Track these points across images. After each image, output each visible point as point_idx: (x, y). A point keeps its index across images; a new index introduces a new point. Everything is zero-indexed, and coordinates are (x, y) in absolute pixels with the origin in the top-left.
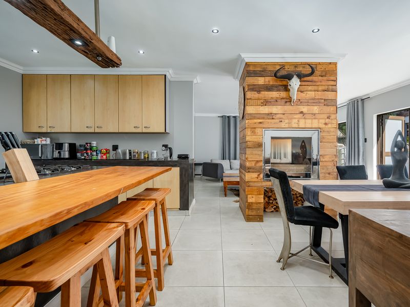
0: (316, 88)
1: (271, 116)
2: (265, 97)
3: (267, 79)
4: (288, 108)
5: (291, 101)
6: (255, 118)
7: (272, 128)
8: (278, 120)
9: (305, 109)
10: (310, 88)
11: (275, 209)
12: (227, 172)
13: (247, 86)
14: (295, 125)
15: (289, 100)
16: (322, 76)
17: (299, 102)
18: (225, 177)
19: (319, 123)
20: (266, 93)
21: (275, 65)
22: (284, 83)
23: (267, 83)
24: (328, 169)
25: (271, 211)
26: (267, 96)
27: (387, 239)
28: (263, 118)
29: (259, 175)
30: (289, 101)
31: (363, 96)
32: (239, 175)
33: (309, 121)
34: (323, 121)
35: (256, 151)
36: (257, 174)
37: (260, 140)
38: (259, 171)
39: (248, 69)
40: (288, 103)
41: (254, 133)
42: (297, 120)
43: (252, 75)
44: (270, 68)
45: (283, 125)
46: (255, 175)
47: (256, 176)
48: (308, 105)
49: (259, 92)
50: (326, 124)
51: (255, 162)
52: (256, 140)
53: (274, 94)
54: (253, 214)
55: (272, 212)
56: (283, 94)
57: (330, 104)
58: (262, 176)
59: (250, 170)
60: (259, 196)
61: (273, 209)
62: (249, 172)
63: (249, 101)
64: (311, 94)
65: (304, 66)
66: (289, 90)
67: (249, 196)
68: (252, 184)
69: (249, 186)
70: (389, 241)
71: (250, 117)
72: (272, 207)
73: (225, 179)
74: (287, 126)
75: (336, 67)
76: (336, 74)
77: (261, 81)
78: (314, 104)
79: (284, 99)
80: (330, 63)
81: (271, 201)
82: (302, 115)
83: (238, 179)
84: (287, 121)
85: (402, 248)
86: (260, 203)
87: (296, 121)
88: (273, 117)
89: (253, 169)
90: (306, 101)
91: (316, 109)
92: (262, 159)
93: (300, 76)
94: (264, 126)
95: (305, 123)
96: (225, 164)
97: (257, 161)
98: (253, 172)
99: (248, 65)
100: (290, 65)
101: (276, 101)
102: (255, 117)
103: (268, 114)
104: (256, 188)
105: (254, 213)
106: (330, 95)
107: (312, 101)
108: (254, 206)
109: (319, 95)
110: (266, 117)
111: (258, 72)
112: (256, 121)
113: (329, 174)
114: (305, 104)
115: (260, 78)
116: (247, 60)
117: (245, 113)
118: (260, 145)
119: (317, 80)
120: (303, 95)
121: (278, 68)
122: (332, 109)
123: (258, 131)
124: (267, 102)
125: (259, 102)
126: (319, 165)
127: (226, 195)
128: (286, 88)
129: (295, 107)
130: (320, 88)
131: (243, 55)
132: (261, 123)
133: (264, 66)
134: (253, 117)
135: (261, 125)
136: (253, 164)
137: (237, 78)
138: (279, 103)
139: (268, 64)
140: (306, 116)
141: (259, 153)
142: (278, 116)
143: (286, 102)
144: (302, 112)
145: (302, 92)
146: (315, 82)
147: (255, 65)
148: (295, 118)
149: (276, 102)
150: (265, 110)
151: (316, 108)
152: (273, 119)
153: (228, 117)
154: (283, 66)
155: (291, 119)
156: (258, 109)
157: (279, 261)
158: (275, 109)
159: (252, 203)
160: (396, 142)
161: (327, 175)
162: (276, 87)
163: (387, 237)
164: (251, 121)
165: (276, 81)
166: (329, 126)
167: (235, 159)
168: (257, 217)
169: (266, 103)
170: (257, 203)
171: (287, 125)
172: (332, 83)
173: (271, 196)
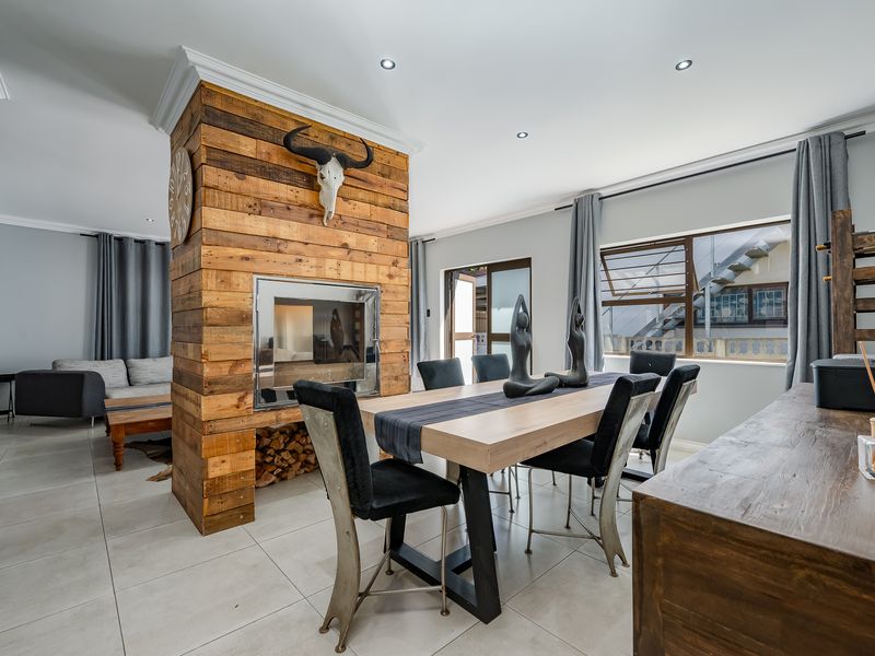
0: (371, 197)
1: (273, 243)
2: (258, 193)
3: (265, 147)
4: (315, 230)
5: (323, 216)
6: (228, 243)
7: (277, 275)
8: (293, 258)
9: (351, 239)
10: (361, 195)
11: (278, 476)
12: (118, 393)
13: (203, 150)
14: (331, 274)
15: (317, 213)
16: (383, 176)
17: (340, 222)
18: (113, 410)
19: (378, 273)
20: (262, 182)
21: (285, 117)
22: (307, 169)
23: (264, 157)
24: (393, 368)
25: (268, 482)
26: (263, 191)
27: (801, 574)
28: (254, 247)
29: (241, 399)
30: (318, 216)
31: (426, 235)
32: (169, 400)
33: (359, 267)
34: (385, 270)
35: (232, 335)
36: (236, 396)
37: (245, 305)
38: (241, 386)
39: (208, 102)
40: (316, 220)
41: (226, 284)
42: (335, 261)
43: (222, 123)
44: (271, 121)
45: (304, 269)
46: (232, 399)
47: (235, 402)
48: (357, 231)
49: (241, 174)
50: (390, 276)
51: (230, 364)
52: (232, 304)
53: (283, 191)
54: (224, 507)
55: (273, 483)
56: (304, 195)
57: (396, 237)
58: (250, 400)
59: (217, 388)
60: (243, 455)
61: (274, 478)
62: (212, 393)
63: (211, 192)
64: (363, 209)
65: (349, 142)
66: (318, 189)
67: (211, 461)
68: (219, 426)
69: (211, 433)
70: (810, 579)
71: (213, 240)
72: (272, 473)
73: (115, 419)
74: (313, 273)
75: (407, 164)
76: (406, 179)
77: (247, 146)
78: (369, 232)
79: (306, 206)
80: (398, 153)
81: (268, 459)
82: (345, 251)
83: (167, 413)
84: (313, 261)
85: (865, 596)
86: (245, 473)
87: (331, 263)
88: (281, 248)
89: (226, 382)
90: (352, 221)
91: (372, 243)
92: (250, 353)
93: (344, 161)
94: (256, 268)
95: (353, 270)
96: (111, 372)
97: (237, 363)
98: (225, 393)
99: (209, 91)
100: (320, 131)
101: (287, 209)
102: (230, 241)
103: (267, 238)
104: (233, 435)
105: (229, 504)
106: (395, 218)
107: (365, 224)
108: (229, 486)
109: (379, 214)
110: (261, 244)
111: (238, 120)
112: (232, 251)
113: (396, 378)
114: (351, 227)
115: (243, 139)
116: (205, 76)
117: (197, 227)
118: (244, 319)
119: (374, 181)
120: (348, 207)
121: (292, 127)
122: (400, 247)
123: (239, 279)
124: (264, 206)
125: (243, 202)
126: (379, 360)
127: (118, 466)
128: (312, 183)
129: (330, 232)
130: (381, 200)
131: (193, 56)
132: (247, 259)
133: (256, 111)
134: (223, 238)
135: (247, 265)
136: (225, 370)
137: (162, 125)
138: (293, 214)
139: (265, 108)
140: (355, 255)
141: (243, 338)
142: (292, 246)
143: (311, 216)
144: (345, 246)
145: (346, 199)
146: (371, 184)
147: (229, 97)
148: (332, 258)
149: (287, 212)
150: (259, 225)
151: (372, 240)
152: (279, 252)
153: (121, 240)
154: (304, 126)
155: (324, 257)
156: (240, 222)
157: (325, 628)
158: (285, 229)
159: (221, 478)
160: (518, 315)
161: (394, 382)
162: (288, 174)
163: (802, 567)
164: (216, 251)
165: (288, 158)
166: (396, 281)
167: (144, 354)
168: (236, 512)
169: (260, 207)
170: (236, 476)
171: (314, 269)
172: (401, 195)
173: (268, 447)
